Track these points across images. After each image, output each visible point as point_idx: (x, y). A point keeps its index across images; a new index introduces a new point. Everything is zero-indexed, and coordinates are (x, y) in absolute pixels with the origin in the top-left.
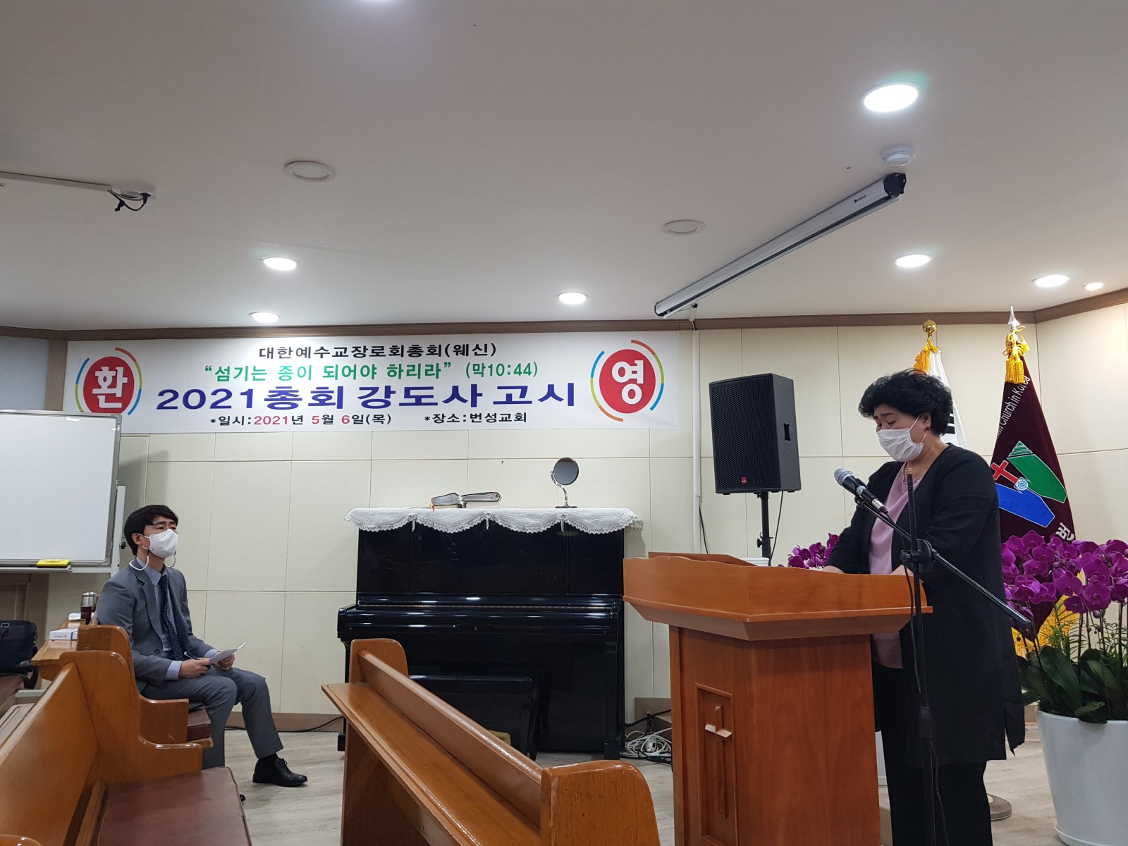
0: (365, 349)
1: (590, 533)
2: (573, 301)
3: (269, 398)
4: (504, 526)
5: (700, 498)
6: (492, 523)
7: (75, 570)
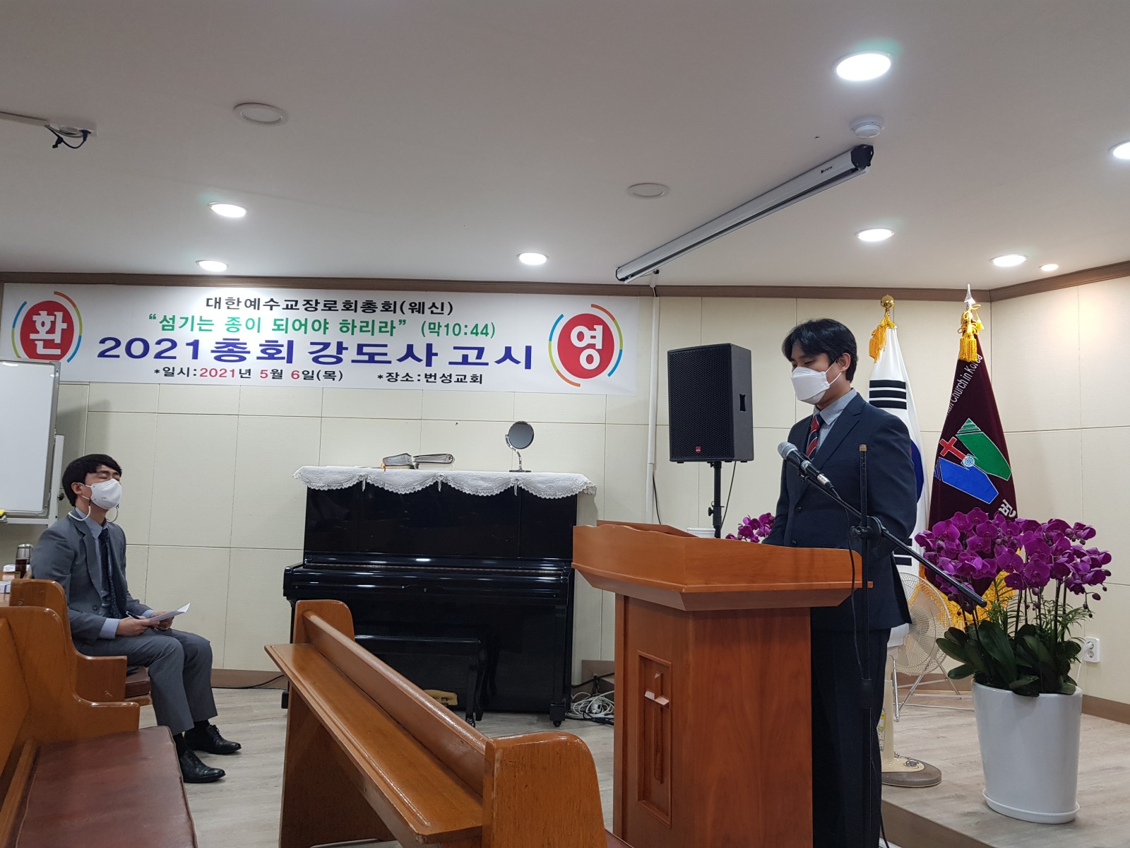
0: (317, 303)
1: (543, 497)
2: (533, 261)
3: (215, 349)
4: (457, 488)
5: (654, 465)
6: (445, 485)
7: (11, 521)
